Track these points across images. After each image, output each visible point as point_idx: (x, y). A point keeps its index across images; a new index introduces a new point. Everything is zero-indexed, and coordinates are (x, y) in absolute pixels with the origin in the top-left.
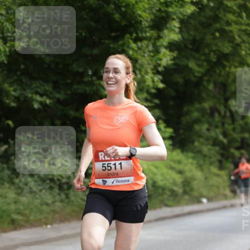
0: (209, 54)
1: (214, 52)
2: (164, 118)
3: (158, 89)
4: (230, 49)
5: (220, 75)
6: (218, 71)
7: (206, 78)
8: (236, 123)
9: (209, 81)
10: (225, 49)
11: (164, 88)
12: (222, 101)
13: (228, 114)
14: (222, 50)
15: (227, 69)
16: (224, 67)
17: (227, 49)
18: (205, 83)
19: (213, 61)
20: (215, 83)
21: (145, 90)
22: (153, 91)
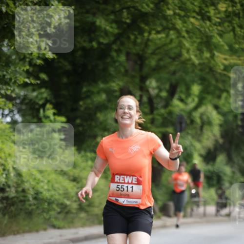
0: (121, 11)
1: (128, 8)
2: (53, 101)
3: (46, 60)
4: (152, 6)
5: (135, 43)
6: (132, 37)
7: (115, 47)
8: (155, 112)
9: (118, 51)
10: (144, 5)
11: (54, 58)
12: (137, 80)
13: (145, 99)
14: (140, 8)
15: (146, 34)
16: (141, 32)
17: (148, 5)
18: (114, 54)
19: (126, 23)
20: (128, 54)
21: (27, 60)
22: (39, 62)
